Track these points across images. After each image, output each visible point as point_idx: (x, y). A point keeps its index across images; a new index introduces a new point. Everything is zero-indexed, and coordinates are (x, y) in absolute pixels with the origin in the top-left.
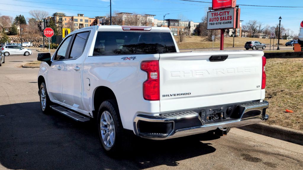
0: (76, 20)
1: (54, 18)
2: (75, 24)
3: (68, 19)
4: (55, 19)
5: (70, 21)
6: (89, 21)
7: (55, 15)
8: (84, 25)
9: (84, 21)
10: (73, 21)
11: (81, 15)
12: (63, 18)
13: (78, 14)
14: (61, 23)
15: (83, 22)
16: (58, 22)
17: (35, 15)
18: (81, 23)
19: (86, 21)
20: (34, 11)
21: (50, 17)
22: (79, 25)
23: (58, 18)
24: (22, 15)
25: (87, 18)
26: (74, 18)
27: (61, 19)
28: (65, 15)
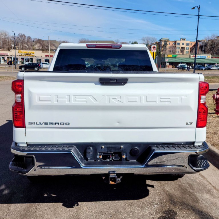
0: (179, 44)
1: (160, 42)
2: (177, 47)
3: (172, 43)
4: (161, 44)
5: (173, 45)
6: (190, 44)
7: (161, 40)
8: (185, 48)
9: (185, 44)
10: (176, 45)
11: (184, 39)
12: (168, 43)
13: (181, 39)
14: (166, 46)
15: (185, 46)
16: (163, 46)
17: (146, 41)
18: (183, 46)
19: (188, 44)
20: (146, 38)
21: (157, 42)
22: (180, 48)
23: (163, 43)
24: (136, 42)
25: (188, 42)
26: (177, 42)
27: (166, 44)
28: (169, 39)
